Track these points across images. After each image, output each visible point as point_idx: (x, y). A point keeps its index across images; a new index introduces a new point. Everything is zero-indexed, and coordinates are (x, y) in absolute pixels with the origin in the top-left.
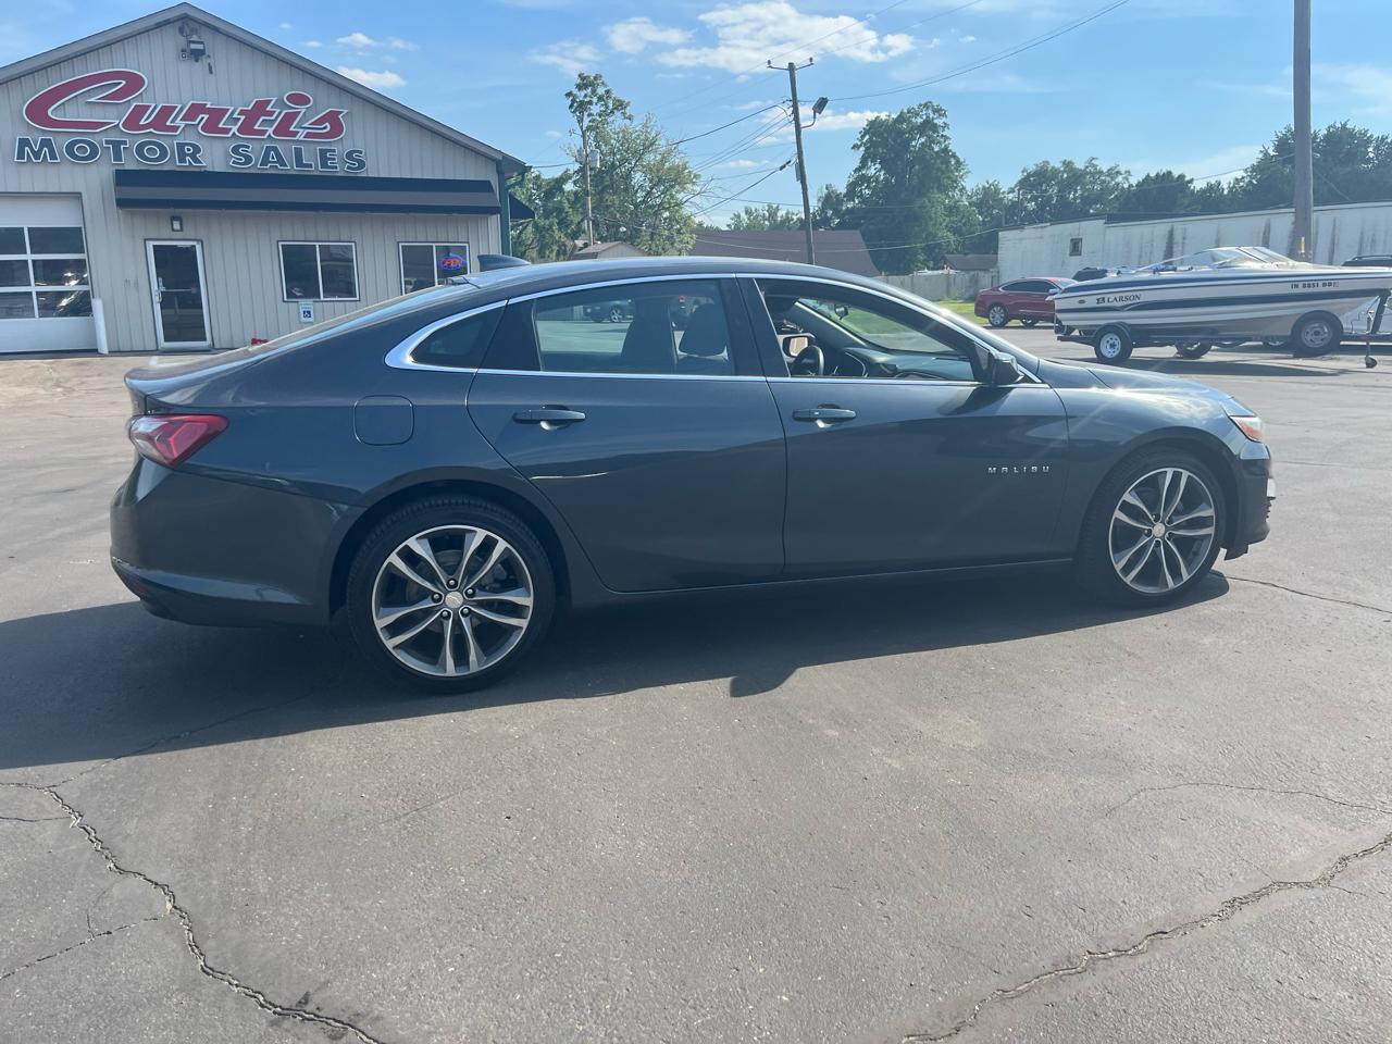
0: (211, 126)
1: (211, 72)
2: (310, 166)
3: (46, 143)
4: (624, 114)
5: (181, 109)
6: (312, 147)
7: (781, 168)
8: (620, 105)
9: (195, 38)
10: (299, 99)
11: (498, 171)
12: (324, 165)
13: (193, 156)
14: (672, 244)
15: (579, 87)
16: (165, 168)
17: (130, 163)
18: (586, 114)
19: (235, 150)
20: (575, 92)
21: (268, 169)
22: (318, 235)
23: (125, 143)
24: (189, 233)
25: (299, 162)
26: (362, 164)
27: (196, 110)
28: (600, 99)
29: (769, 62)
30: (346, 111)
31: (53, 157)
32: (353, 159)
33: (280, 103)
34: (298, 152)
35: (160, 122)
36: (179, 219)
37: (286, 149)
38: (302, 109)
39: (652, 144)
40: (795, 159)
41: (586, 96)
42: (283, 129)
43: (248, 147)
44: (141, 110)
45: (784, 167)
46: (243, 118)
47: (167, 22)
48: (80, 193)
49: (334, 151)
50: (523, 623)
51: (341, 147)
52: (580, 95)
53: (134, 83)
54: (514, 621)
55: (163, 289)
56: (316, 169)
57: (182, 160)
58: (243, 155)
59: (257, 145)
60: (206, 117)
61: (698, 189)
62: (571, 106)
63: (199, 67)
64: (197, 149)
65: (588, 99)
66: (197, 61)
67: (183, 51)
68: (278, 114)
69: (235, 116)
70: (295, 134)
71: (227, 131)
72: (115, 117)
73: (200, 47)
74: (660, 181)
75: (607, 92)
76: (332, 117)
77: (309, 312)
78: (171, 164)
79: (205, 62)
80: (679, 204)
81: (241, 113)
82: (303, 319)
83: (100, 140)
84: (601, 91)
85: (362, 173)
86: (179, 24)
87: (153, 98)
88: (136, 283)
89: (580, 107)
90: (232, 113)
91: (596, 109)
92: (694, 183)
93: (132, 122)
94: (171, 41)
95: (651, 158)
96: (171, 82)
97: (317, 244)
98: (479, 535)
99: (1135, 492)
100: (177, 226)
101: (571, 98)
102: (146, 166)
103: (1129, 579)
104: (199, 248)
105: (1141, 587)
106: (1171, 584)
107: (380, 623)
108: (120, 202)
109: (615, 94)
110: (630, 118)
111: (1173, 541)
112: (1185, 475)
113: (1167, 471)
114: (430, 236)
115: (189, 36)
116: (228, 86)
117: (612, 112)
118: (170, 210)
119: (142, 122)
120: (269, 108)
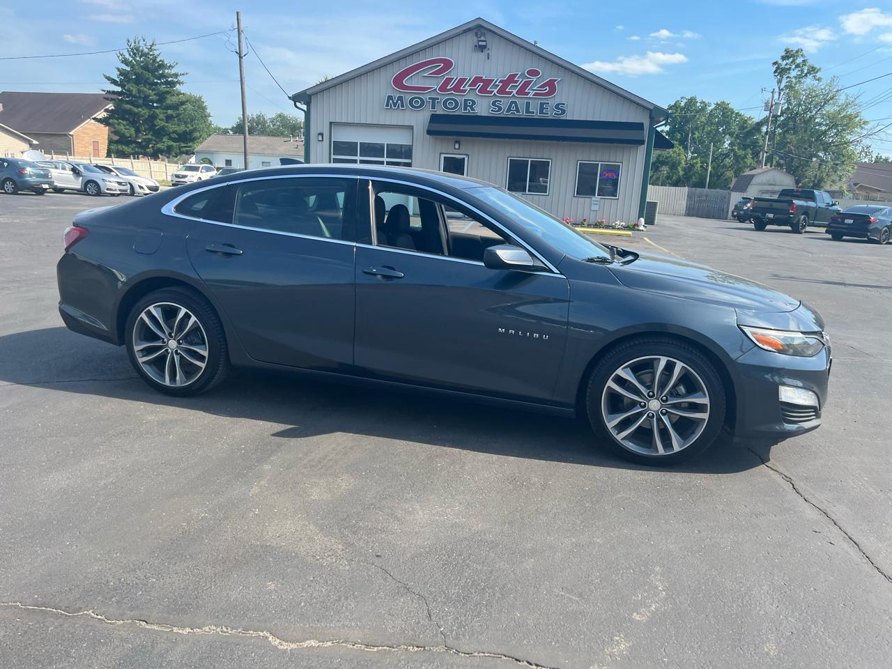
0: (483, 90)
1: (488, 58)
2: (533, 113)
3: (400, 98)
4: (815, 76)
5: (470, 79)
6: (536, 101)
8: (813, 70)
9: (483, 38)
10: (533, 73)
11: (650, 117)
12: (541, 112)
13: (471, 107)
15: (783, 58)
16: (457, 114)
17: (440, 111)
18: (785, 77)
19: (494, 104)
20: (780, 62)
21: (510, 115)
22: (530, 154)
23: (438, 99)
24: (462, 151)
25: (528, 111)
26: (564, 111)
27: (478, 79)
28: (797, 66)
30: (559, 79)
31: (402, 106)
32: (559, 109)
33: (523, 75)
34: (528, 104)
35: (457, 88)
36: (458, 142)
37: (521, 103)
38: (534, 79)
39: (832, 99)
41: (786, 64)
42: (522, 91)
43: (501, 102)
44: (449, 80)
46: (501, 84)
47: (469, 30)
48: (413, 126)
49: (548, 103)
50: (203, 366)
51: (552, 101)
52: (783, 64)
53: (448, 64)
54: (198, 363)
56: (537, 115)
57: (465, 109)
58: (497, 106)
59: (506, 100)
60: (482, 84)
61: (865, 132)
62: (775, 72)
63: (482, 56)
64: (474, 102)
65: (788, 66)
66: (482, 52)
67: (476, 46)
68: (521, 82)
69: (497, 83)
70: (528, 93)
71: (491, 92)
72: (435, 84)
73: (484, 43)
74: (835, 126)
75: (804, 61)
76: (551, 84)
78: (460, 111)
79: (486, 52)
80: (847, 143)
81: (501, 82)
83: (426, 97)
84: (799, 60)
85: (563, 117)
86: (475, 31)
87: (455, 74)
89: (780, 71)
90: (496, 82)
91: (794, 73)
92: (862, 128)
93: (443, 88)
94: (471, 40)
95: (830, 109)
96: (466, 64)
97: (530, 160)
98: (183, 311)
99: (629, 369)
100: (457, 146)
101: (777, 66)
102: (447, 112)
103: (620, 437)
104: (466, 159)
105: (630, 445)
106: (661, 451)
107: (137, 348)
108: (429, 132)
109: (810, 62)
110: (819, 80)
111: (667, 416)
112: (679, 366)
113: (660, 359)
114: (599, 158)
115: (480, 37)
116: (497, 66)
117: (806, 75)
118: (454, 137)
119: (448, 88)
120: (516, 79)
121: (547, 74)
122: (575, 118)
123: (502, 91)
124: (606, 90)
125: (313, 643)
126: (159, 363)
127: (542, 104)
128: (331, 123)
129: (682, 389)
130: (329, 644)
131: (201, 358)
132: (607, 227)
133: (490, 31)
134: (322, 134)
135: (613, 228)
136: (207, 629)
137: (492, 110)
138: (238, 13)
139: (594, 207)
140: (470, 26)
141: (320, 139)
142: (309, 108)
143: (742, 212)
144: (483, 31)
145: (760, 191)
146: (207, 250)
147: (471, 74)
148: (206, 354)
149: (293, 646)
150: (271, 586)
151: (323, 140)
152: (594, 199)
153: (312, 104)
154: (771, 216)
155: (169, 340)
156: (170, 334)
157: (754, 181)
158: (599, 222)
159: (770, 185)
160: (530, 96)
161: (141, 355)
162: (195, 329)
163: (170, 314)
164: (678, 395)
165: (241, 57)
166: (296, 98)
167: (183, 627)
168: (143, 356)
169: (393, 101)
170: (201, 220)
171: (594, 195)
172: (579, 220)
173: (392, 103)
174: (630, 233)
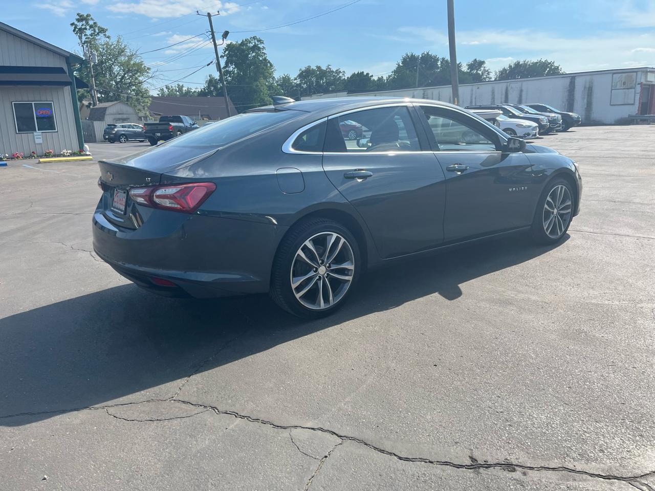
4: (105, 35)
7: (208, 65)
8: (102, 30)
11: (67, 63)
14: (139, 103)
15: (78, 20)
18: (83, 35)
20: (76, 23)
28: (91, 27)
29: (197, 12)
39: (123, 52)
40: (215, 61)
41: (82, 25)
45: (209, 64)
50: (350, 278)
52: (79, 25)
54: (347, 278)
61: (150, 75)
62: (74, 31)
65: (83, 27)
74: (129, 71)
75: (95, 23)
80: (141, 83)
84: (91, 23)
89: (81, 31)
91: (89, 32)
92: (148, 73)
95: (122, 59)
98: (334, 236)
99: (550, 196)
101: (74, 26)
103: (548, 233)
105: (552, 236)
106: (559, 234)
107: (294, 286)
109: (99, 24)
110: (108, 37)
112: (564, 188)
113: (560, 186)
114: (32, 98)
117: (98, 34)
131: (349, 272)
132: (55, 156)
139: (37, 141)
143: (112, 135)
145: (114, 119)
148: (352, 267)
154: (159, 134)
157: (108, 112)
158: (48, 153)
159: (120, 114)
161: (298, 291)
168: (300, 291)
171: (36, 130)
174: (90, 157)
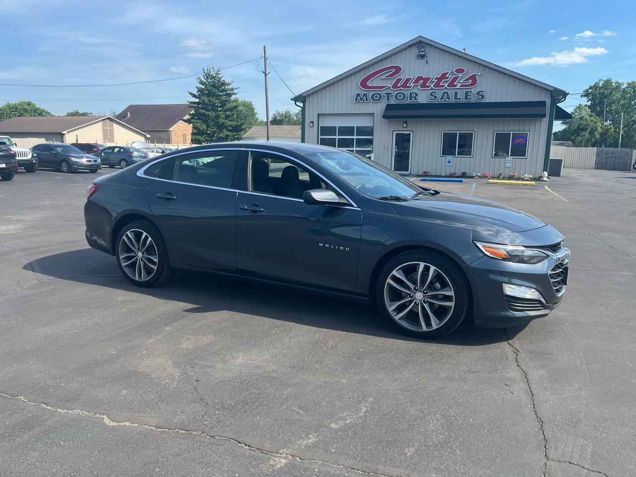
0: (423, 85)
1: (427, 63)
2: (460, 99)
3: (365, 95)
5: (414, 79)
6: (462, 90)
9: (423, 50)
10: (460, 71)
11: (551, 96)
12: (466, 98)
13: (415, 98)
16: (405, 103)
17: (393, 101)
19: (431, 94)
21: (443, 101)
22: (457, 128)
23: (391, 93)
24: (409, 128)
25: (456, 98)
26: (483, 97)
27: (419, 78)
30: (479, 74)
31: (367, 100)
32: (479, 95)
33: (452, 73)
34: (456, 93)
35: (405, 85)
36: (406, 123)
37: (451, 93)
38: (461, 75)
42: (452, 84)
43: (436, 93)
44: (399, 80)
46: (436, 81)
47: (413, 45)
48: (374, 113)
49: (471, 92)
50: (155, 268)
51: (474, 90)
53: (398, 69)
54: (153, 267)
55: (396, 150)
56: (463, 100)
57: (411, 99)
58: (434, 96)
59: (440, 91)
60: (422, 81)
63: (423, 62)
64: (417, 94)
66: (422, 59)
67: (418, 55)
68: (450, 78)
69: (433, 80)
70: (456, 86)
71: (429, 86)
72: (390, 84)
73: (424, 53)
76: (473, 78)
77: (450, 161)
78: (407, 101)
79: (425, 60)
81: (436, 79)
82: (447, 164)
83: (383, 93)
85: (483, 101)
86: (417, 45)
87: (403, 76)
88: (388, 149)
93: (395, 86)
94: (415, 51)
96: (412, 68)
97: (458, 132)
98: (145, 234)
99: (401, 271)
100: (405, 125)
102: (398, 102)
103: (397, 317)
104: (412, 134)
105: (405, 324)
106: (425, 328)
107: (121, 257)
108: (385, 117)
111: (427, 304)
112: (433, 269)
113: (419, 264)
114: (510, 128)
115: (421, 49)
116: (433, 68)
118: (403, 119)
119: (399, 85)
120: (447, 76)
121: (470, 70)
122: (493, 101)
123: (437, 85)
124: (516, 79)
125: (127, 424)
126: (133, 266)
127: (466, 93)
128: (319, 115)
129: (438, 285)
130: (136, 425)
131: (154, 263)
132: (518, 179)
133: (428, 44)
134: (313, 122)
135: (523, 180)
136: (75, 411)
137: (430, 99)
138: (264, 47)
139: (507, 165)
140: (413, 42)
141: (312, 125)
142: (304, 105)
144: (423, 44)
146: (158, 197)
147: (413, 76)
148: (156, 260)
149: (115, 424)
150: (124, 392)
151: (313, 126)
152: (507, 159)
153: (306, 103)
155: (138, 252)
156: (138, 249)
158: (511, 176)
160: (458, 87)
161: (124, 261)
162: (151, 245)
163: (138, 236)
164: (436, 290)
165: (266, 75)
166: (296, 99)
167: (63, 409)
168: (125, 262)
169: (360, 97)
170: (157, 179)
171: (508, 156)
172: (496, 174)
173: (359, 99)
174: (533, 183)
